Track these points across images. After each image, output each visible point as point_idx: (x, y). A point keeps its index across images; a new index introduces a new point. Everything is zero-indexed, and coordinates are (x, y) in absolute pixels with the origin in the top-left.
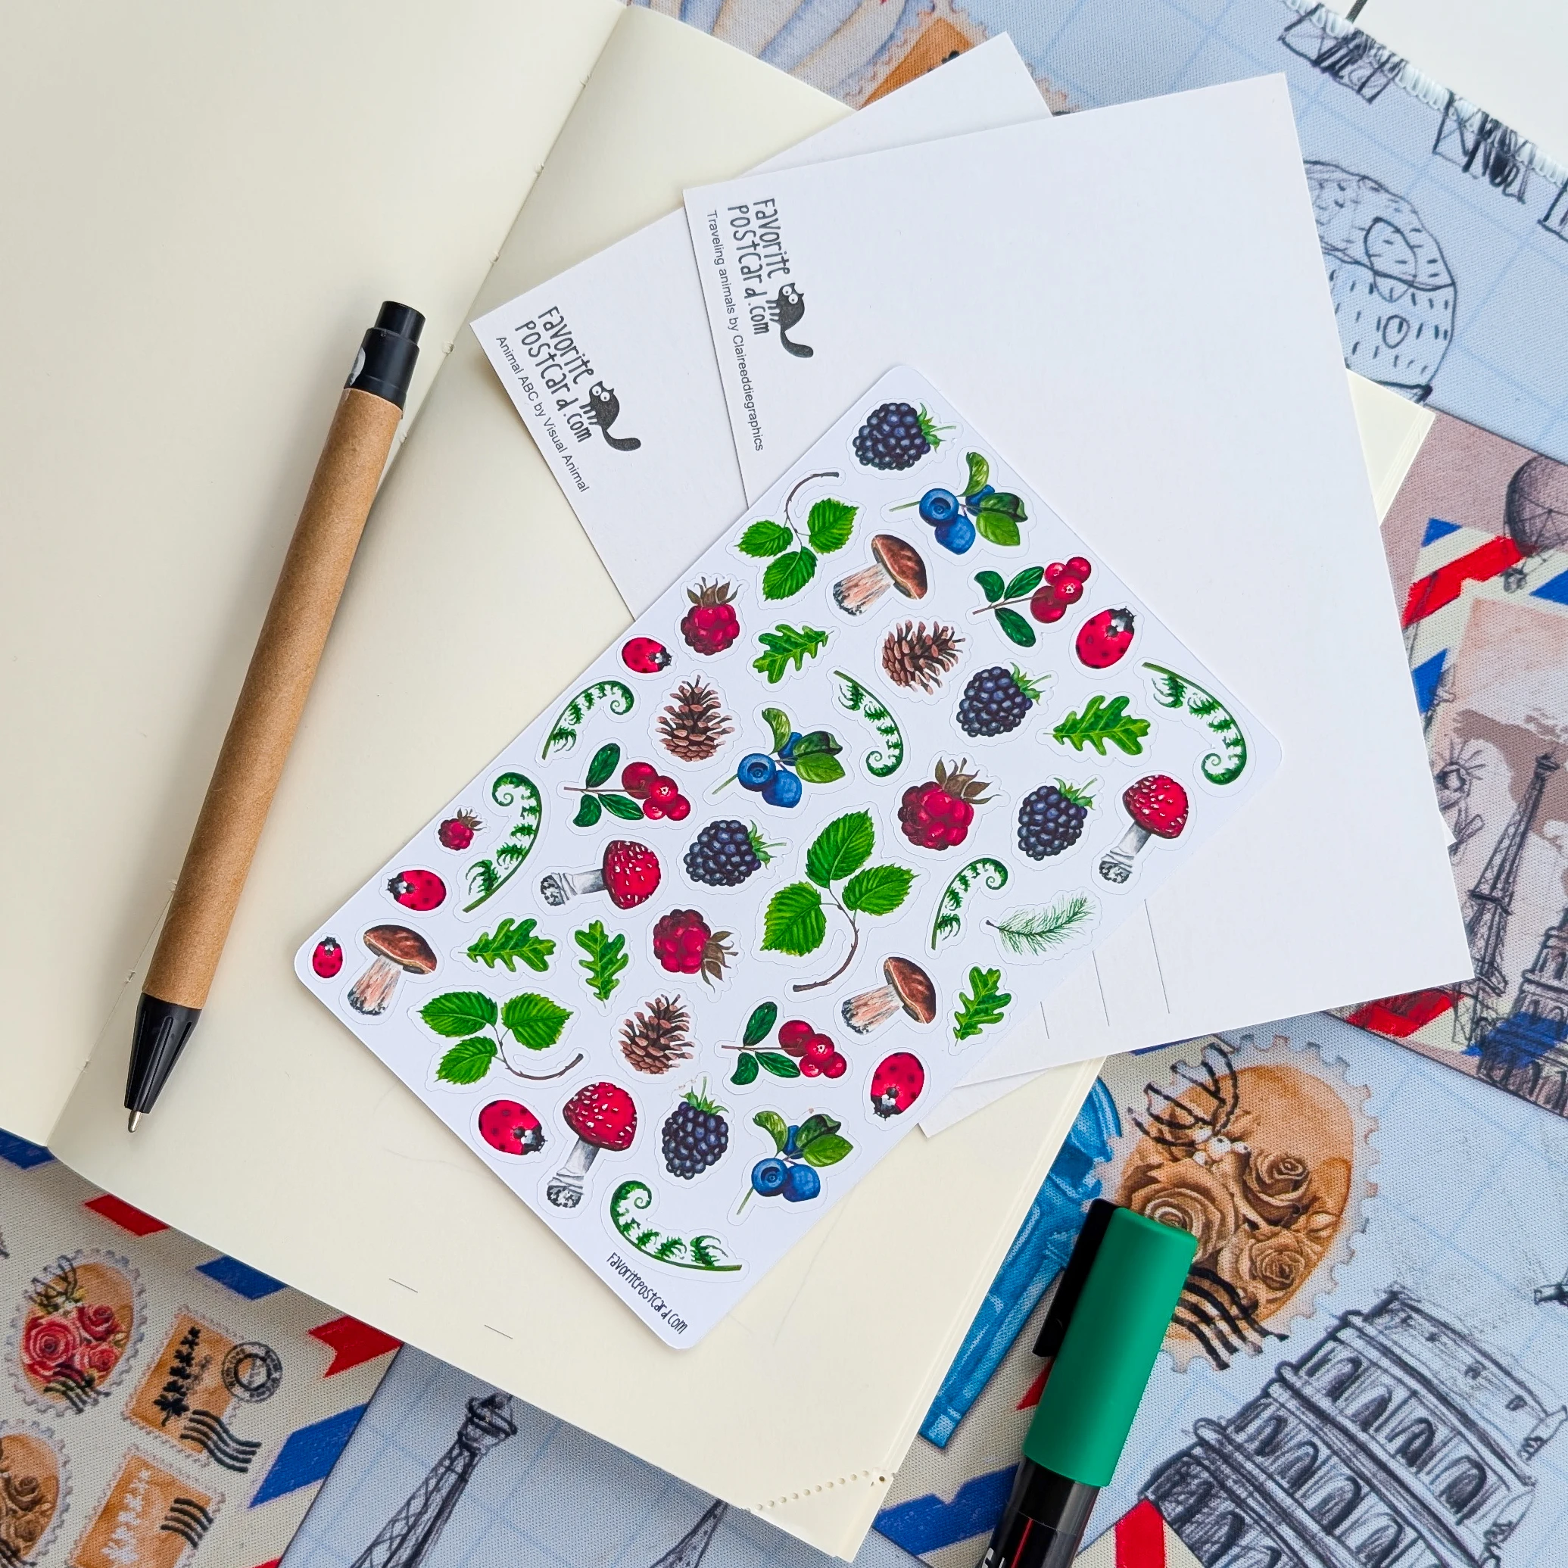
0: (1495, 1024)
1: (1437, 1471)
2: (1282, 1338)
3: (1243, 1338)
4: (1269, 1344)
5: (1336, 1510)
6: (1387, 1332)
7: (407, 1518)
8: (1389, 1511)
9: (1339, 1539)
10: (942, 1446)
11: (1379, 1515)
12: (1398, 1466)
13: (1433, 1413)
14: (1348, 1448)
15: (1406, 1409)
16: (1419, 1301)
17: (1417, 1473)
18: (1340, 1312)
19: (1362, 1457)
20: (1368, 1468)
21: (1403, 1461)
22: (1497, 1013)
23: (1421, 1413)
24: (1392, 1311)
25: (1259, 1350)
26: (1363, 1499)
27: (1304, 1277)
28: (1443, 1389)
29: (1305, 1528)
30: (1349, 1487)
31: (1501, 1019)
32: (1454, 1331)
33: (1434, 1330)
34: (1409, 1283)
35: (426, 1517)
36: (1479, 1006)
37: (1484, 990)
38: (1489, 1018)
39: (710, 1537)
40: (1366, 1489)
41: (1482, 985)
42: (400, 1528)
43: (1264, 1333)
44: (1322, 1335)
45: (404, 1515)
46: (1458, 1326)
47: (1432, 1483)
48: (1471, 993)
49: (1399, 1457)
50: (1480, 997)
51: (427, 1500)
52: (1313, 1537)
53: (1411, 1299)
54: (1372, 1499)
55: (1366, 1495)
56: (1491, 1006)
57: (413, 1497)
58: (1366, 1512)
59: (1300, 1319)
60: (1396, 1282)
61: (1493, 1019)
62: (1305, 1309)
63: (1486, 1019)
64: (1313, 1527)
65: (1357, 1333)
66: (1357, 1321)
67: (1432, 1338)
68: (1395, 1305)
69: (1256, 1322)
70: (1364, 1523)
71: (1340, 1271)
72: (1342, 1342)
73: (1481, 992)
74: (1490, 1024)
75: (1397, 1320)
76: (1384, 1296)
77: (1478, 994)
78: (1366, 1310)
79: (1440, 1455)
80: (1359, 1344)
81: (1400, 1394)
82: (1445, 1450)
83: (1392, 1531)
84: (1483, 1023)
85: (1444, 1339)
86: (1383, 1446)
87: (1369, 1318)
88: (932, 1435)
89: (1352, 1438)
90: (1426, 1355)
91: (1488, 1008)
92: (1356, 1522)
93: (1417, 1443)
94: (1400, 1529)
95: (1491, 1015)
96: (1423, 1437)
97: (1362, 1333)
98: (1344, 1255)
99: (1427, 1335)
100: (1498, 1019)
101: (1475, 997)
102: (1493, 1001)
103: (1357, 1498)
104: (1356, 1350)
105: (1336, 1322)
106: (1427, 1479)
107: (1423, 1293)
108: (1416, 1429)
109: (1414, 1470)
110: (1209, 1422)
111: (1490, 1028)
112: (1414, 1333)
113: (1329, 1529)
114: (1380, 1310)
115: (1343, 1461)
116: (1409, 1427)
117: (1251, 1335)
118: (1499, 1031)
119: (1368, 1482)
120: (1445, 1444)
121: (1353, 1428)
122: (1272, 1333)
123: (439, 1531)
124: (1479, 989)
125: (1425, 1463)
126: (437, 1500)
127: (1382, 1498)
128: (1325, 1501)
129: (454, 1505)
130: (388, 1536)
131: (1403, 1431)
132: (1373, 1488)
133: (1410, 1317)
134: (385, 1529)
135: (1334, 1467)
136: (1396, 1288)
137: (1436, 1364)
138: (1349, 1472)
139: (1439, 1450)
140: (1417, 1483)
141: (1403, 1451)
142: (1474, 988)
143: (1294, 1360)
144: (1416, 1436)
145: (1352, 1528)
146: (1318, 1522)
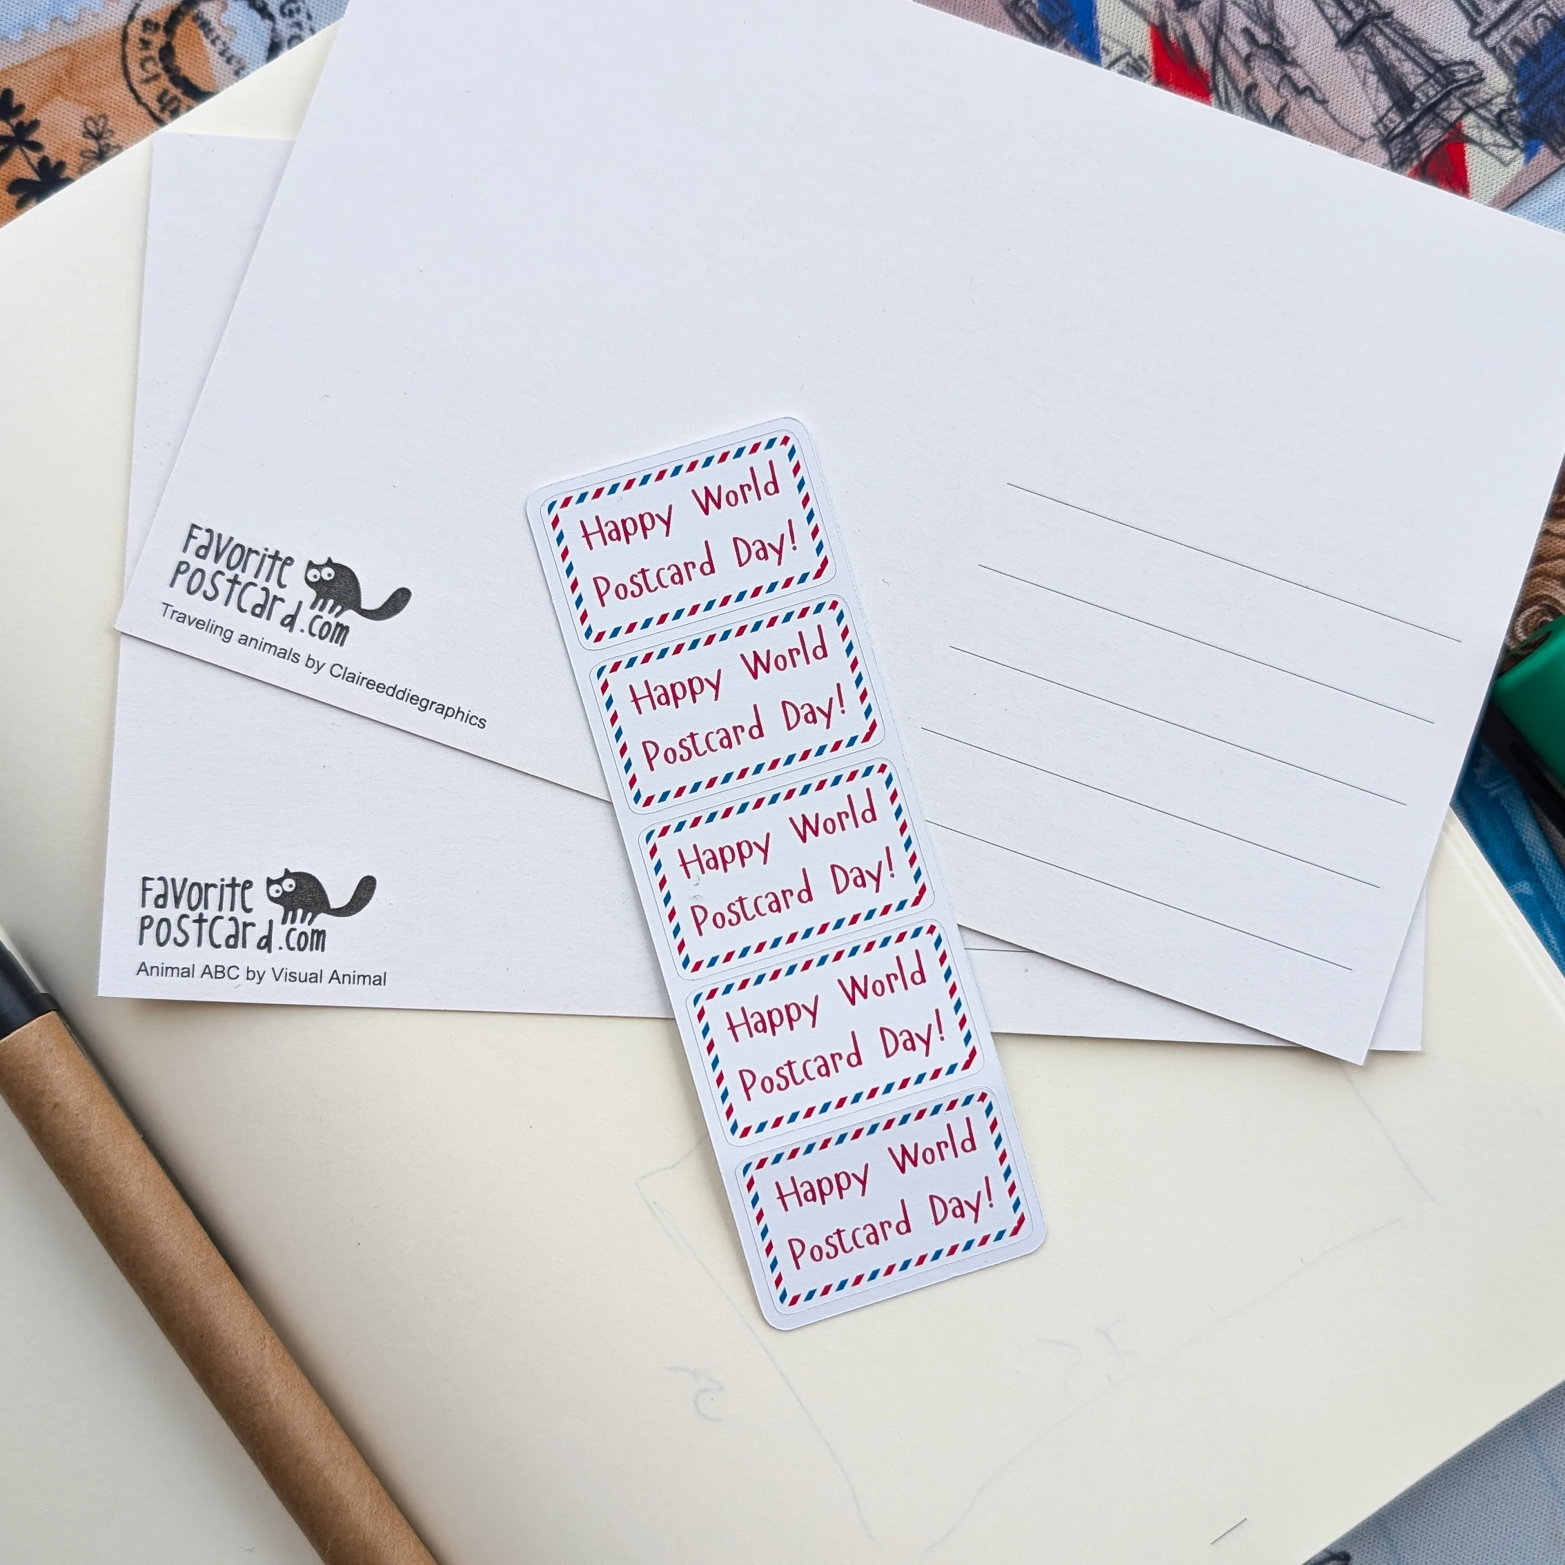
0: (1513, 104)
22: (1502, 94)
31: (1511, 94)
36: (1482, 112)
37: (1466, 95)
38: (1502, 107)
41: (1458, 94)
48: (1459, 113)
50: (1471, 103)
56: (1490, 96)
61: (1507, 103)
63: (1502, 112)
73: (1466, 99)
74: (1510, 110)
77: (1466, 104)
84: (1505, 118)
91: (1489, 101)
95: (1500, 103)
100: (1510, 97)
101: (1469, 110)
102: (1484, 92)
111: (1515, 113)
118: (1524, 105)
124: (1460, 99)
142: (1456, 104)
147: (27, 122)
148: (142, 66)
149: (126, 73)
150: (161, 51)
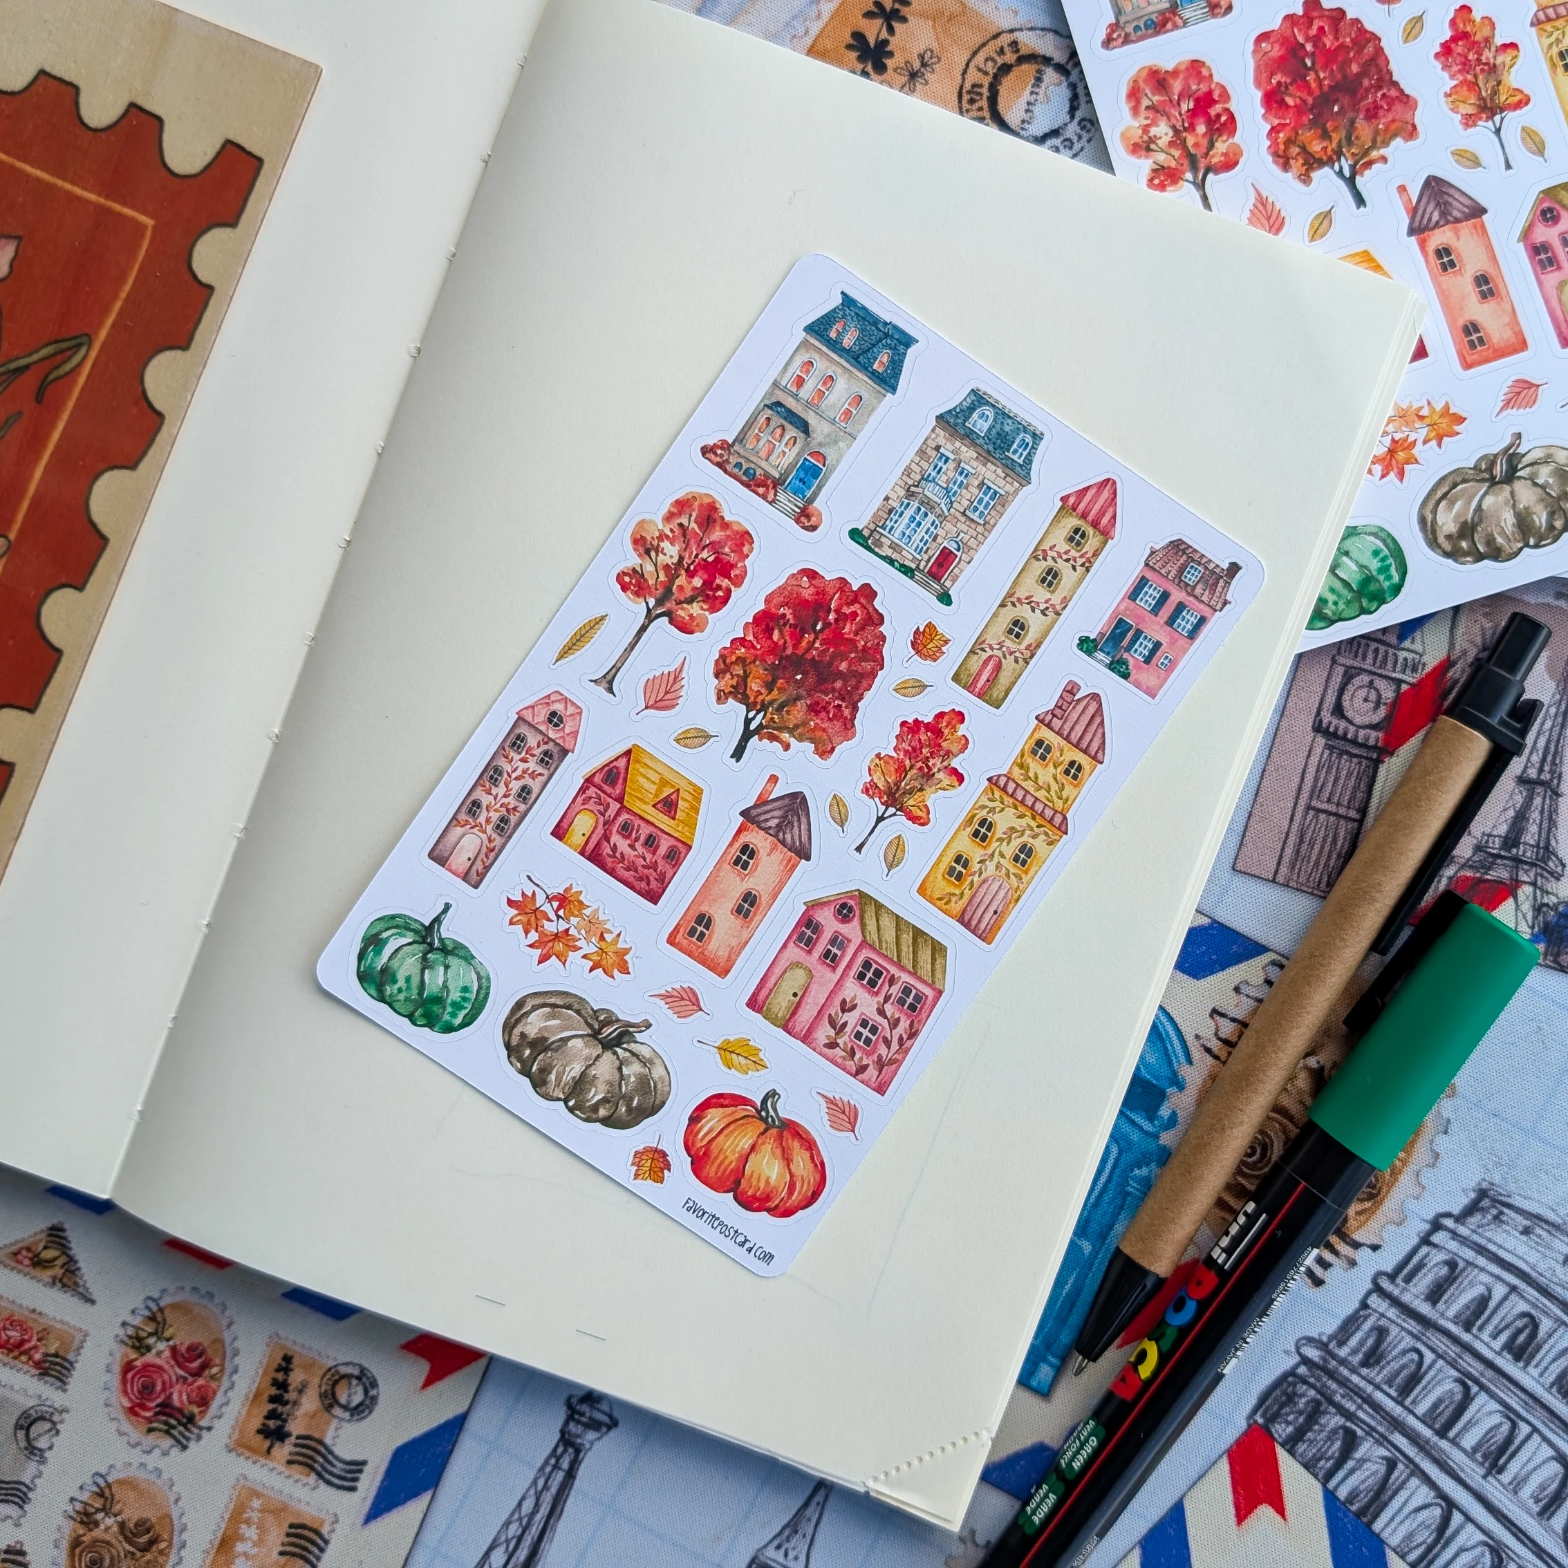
0: (1557, 908)
1: (1544, 1363)
2: (1375, 1248)
3: (1336, 1253)
4: (1363, 1255)
5: (1447, 1414)
6: (1480, 1230)
7: (520, 1519)
8: (1501, 1408)
9: (1454, 1442)
10: (1045, 1394)
11: (1490, 1413)
12: (1506, 1363)
13: (1535, 1306)
14: (1453, 1350)
15: (1507, 1305)
16: (1509, 1196)
17: (1526, 1366)
18: (1430, 1216)
19: (1468, 1358)
20: (1475, 1367)
21: (1509, 1357)
22: (1558, 898)
23: (1523, 1307)
24: (1483, 1209)
25: (1352, 1263)
26: (1473, 1399)
27: (1390, 1186)
28: (1542, 1280)
29: (1418, 1435)
30: (1458, 1388)
31: (1562, 903)
32: (1547, 1222)
33: (1527, 1223)
34: (1497, 1179)
35: (539, 1517)
36: (1538, 892)
37: (1542, 876)
38: (1550, 903)
39: (823, 1508)
40: (1475, 1389)
41: (1539, 871)
42: (514, 1530)
43: (1356, 1245)
44: (1415, 1241)
45: (516, 1516)
46: (1551, 1216)
47: (1541, 1375)
48: (1528, 879)
49: (1505, 1353)
50: (1539, 883)
51: (538, 1499)
52: (1428, 1442)
53: (1501, 1194)
54: (1482, 1398)
55: (1476, 1394)
56: (1551, 891)
57: (523, 1498)
58: (1479, 1411)
59: (1392, 1227)
60: (1484, 1180)
61: (1554, 904)
62: (1395, 1217)
63: (1547, 905)
64: (1426, 1432)
65: (1449, 1235)
66: (1449, 1223)
67: (1526, 1231)
68: (1485, 1203)
69: (1348, 1236)
70: (1477, 1422)
71: (1427, 1176)
72: (1435, 1246)
73: (1539, 878)
74: (1551, 909)
75: (1489, 1217)
76: (1473, 1195)
77: (1536, 880)
78: (1456, 1210)
79: (1546, 1347)
80: (1453, 1245)
81: (1499, 1291)
82: (1551, 1341)
83: (1506, 1427)
84: (1544, 909)
85: (1538, 1231)
86: (1488, 1344)
87: (1461, 1218)
88: (1034, 1383)
89: (1455, 1340)
90: (1522, 1249)
91: (1548, 893)
92: (1469, 1422)
93: (1522, 1338)
94: (1514, 1426)
95: (1551, 900)
96: (1527, 1331)
97: (1455, 1235)
98: (1429, 1158)
99: (1521, 1229)
100: (1559, 903)
101: (1534, 883)
102: (1551, 886)
103: (1467, 1398)
104: (1450, 1252)
105: (1427, 1227)
106: (1535, 1372)
107: (1512, 1187)
108: (1519, 1324)
109: (1521, 1364)
110: (1310, 1340)
111: (1551, 913)
112: (1507, 1228)
113: (1442, 1433)
114: (1472, 1209)
115: (1449, 1363)
116: (1512, 1323)
117: (1344, 1249)
118: (1560, 915)
119: (1476, 1381)
120: (1550, 1336)
121: (1455, 1329)
122: (1363, 1245)
123: (554, 1529)
124: (1537, 874)
125: (1532, 1357)
126: (547, 1499)
127: (1492, 1396)
128: (1435, 1406)
129: (565, 1502)
130: (503, 1538)
131: (1507, 1327)
132: (1482, 1387)
133: (1501, 1213)
134: (499, 1532)
135: (1440, 1370)
136: (1485, 1185)
137: (1533, 1257)
138: (1456, 1374)
139: (1545, 1342)
140: (1527, 1377)
141: (1508, 1347)
142: (1532, 874)
143: (1389, 1268)
144: (1519, 1331)
145: (1465, 1428)
146: (1430, 1427)
147: (902, 14)
148: (987, 60)
149: (975, 54)
150: (1004, 65)
